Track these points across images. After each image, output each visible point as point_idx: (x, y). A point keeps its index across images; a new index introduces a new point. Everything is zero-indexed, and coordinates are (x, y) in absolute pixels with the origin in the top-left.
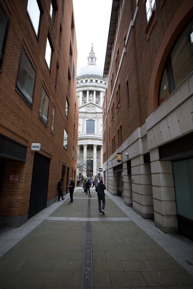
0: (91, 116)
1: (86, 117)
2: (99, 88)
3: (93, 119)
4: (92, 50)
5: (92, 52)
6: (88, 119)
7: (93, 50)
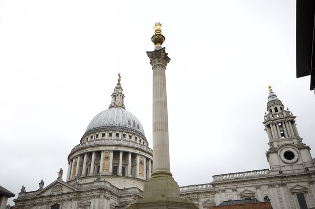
0: (57, 200)
1: (51, 202)
2: (99, 148)
3: (58, 204)
4: (119, 84)
5: (119, 87)
6: (53, 204)
7: (121, 82)
